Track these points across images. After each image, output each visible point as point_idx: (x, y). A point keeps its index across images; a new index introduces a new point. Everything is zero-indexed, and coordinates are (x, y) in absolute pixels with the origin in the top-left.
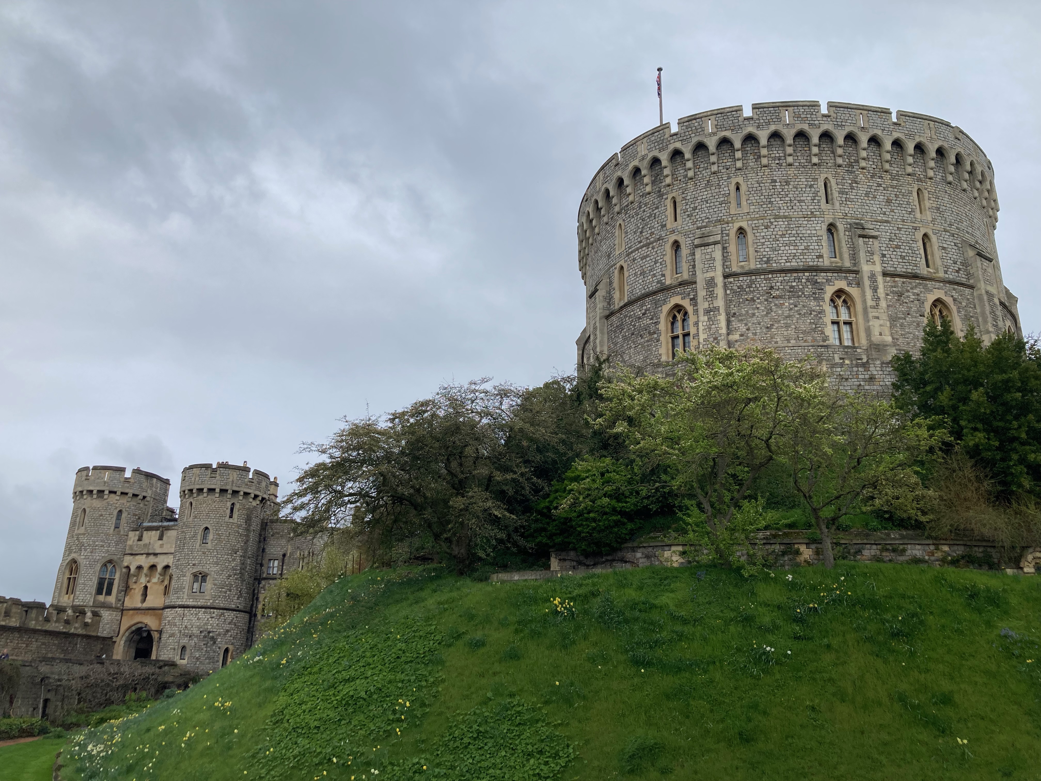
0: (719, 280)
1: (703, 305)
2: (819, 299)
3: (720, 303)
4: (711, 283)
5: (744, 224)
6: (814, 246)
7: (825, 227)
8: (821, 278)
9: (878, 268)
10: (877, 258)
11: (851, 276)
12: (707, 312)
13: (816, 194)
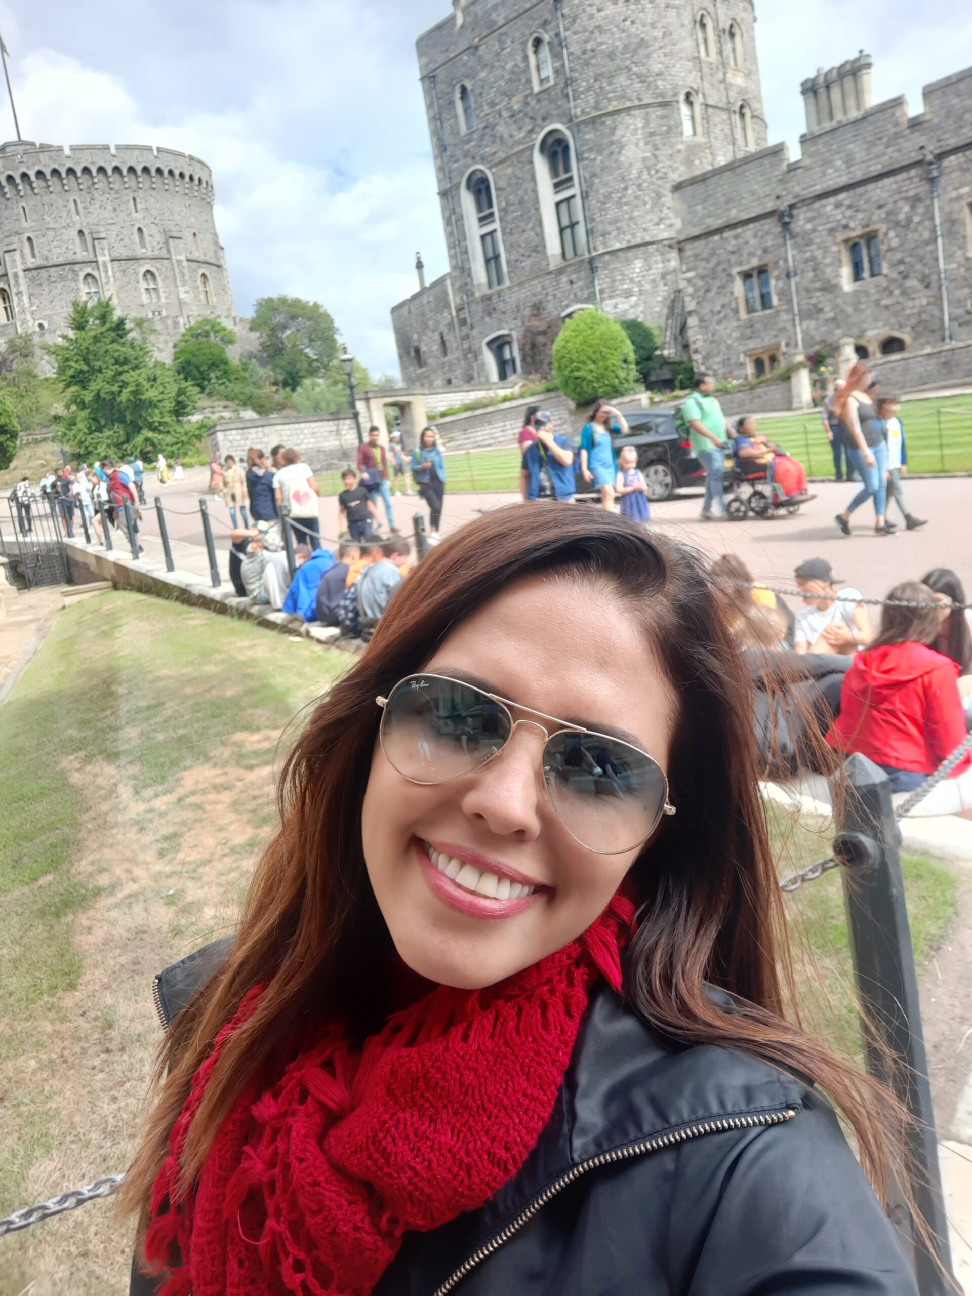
0: (21, 274)
1: (14, 290)
2: (76, 281)
3: (23, 288)
4: (16, 276)
5: (30, 235)
6: (71, 247)
7: (76, 232)
8: (76, 267)
9: (107, 258)
10: (106, 252)
11: (94, 265)
12: (17, 294)
13: (69, 211)
